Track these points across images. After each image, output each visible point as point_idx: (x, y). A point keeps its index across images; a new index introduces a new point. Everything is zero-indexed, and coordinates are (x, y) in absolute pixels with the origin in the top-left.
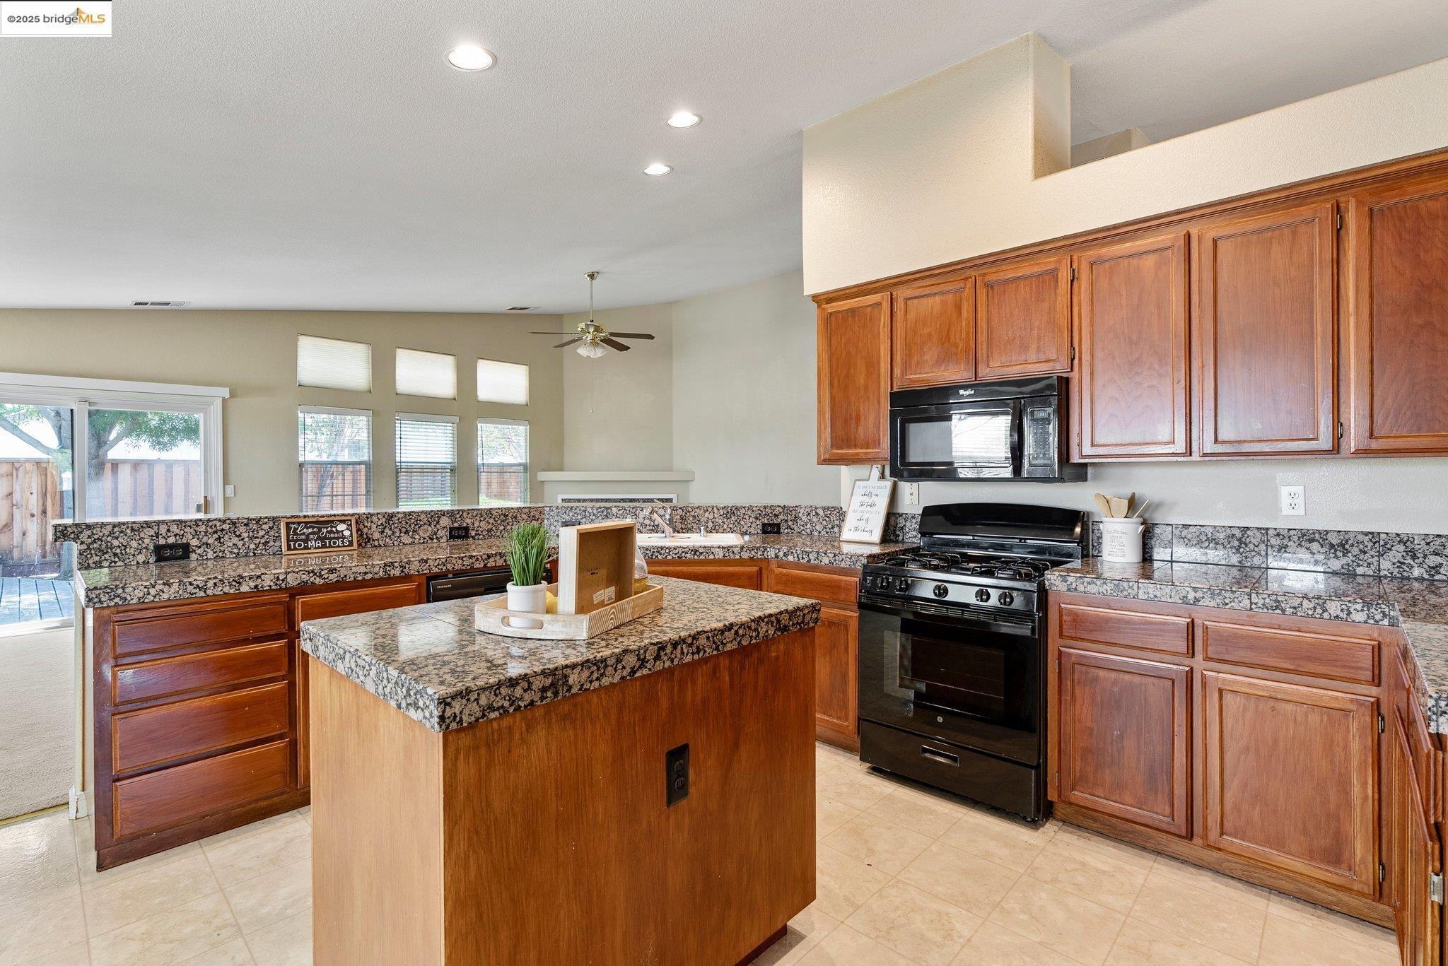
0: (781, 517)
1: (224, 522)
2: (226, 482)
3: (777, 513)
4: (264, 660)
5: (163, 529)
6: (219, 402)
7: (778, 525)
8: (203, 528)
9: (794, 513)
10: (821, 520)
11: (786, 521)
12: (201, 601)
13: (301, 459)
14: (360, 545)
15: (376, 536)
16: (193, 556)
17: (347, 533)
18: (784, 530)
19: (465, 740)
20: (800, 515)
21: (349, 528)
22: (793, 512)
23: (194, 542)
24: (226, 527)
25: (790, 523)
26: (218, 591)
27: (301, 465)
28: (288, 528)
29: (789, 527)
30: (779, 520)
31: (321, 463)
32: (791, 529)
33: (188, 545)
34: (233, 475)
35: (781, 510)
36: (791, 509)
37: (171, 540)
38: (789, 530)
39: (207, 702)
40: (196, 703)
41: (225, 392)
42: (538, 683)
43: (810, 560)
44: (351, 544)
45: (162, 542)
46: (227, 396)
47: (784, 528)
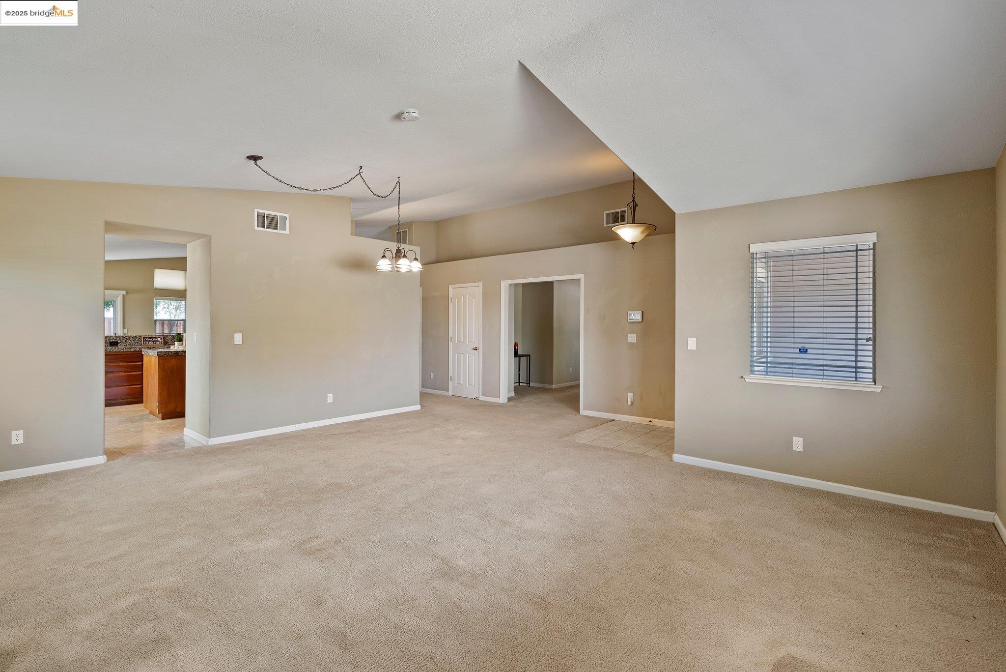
1: (127, 336)
2: (124, 328)
4: (136, 366)
5: (112, 338)
6: (121, 296)
8: (121, 338)
12: (122, 352)
13: (155, 318)
14: (164, 344)
15: (169, 342)
16: (119, 345)
17: (161, 341)
19: (161, 358)
21: (161, 339)
23: (119, 341)
24: (127, 338)
26: (126, 350)
27: (156, 321)
28: (144, 339)
31: (171, 320)
33: (118, 342)
34: (127, 326)
37: (114, 341)
39: (124, 374)
40: (121, 374)
41: (124, 293)
42: (173, 353)
44: (162, 343)
45: (111, 341)
46: (125, 294)
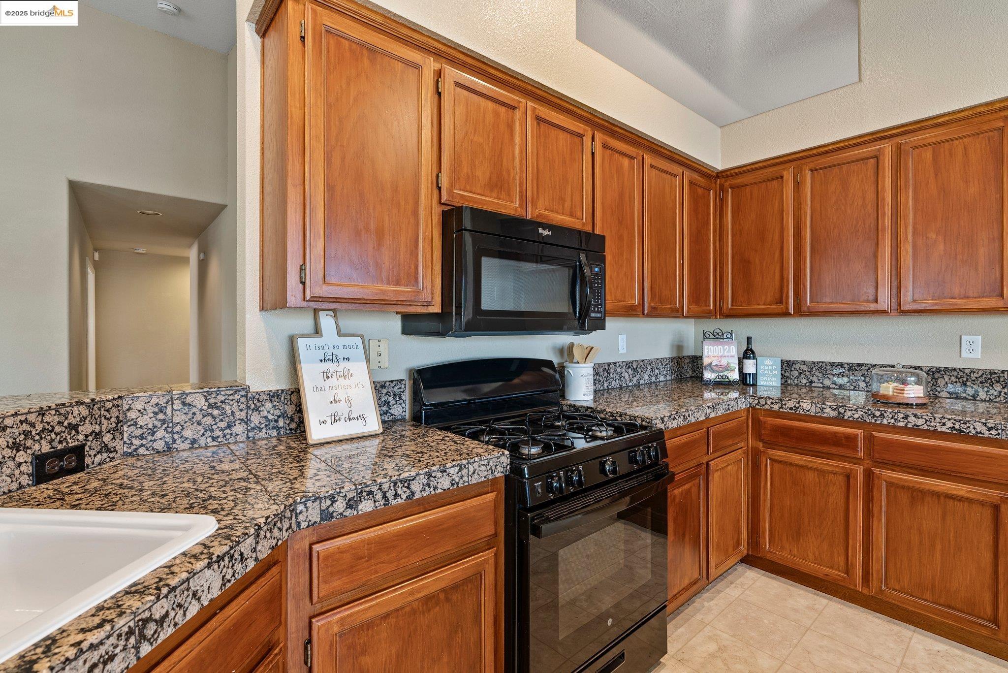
0: (86, 429)
3: (74, 422)
7: (79, 451)
9: (115, 412)
10: (199, 417)
11: (98, 435)
18: (92, 459)
20: (132, 415)
22: (114, 410)
25: (107, 438)
29: (106, 448)
30: (81, 437)
32: (109, 451)
35: (85, 411)
36: (109, 405)
38: (105, 455)
43: (413, 493)
47: (92, 453)
